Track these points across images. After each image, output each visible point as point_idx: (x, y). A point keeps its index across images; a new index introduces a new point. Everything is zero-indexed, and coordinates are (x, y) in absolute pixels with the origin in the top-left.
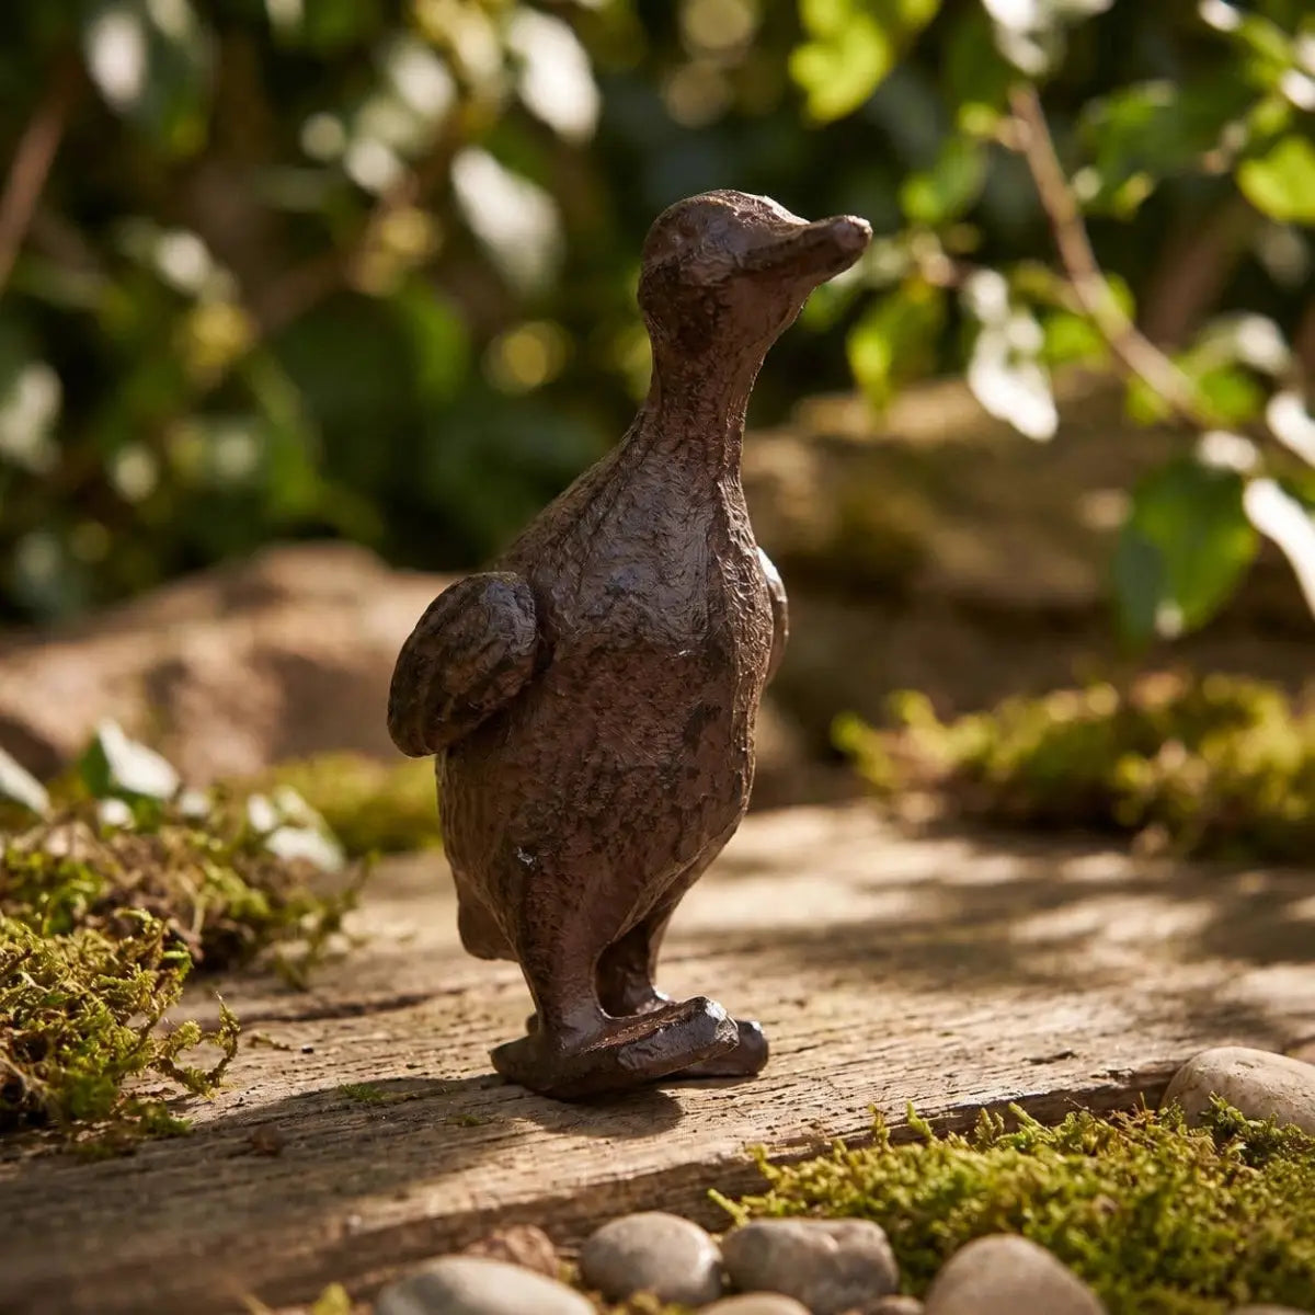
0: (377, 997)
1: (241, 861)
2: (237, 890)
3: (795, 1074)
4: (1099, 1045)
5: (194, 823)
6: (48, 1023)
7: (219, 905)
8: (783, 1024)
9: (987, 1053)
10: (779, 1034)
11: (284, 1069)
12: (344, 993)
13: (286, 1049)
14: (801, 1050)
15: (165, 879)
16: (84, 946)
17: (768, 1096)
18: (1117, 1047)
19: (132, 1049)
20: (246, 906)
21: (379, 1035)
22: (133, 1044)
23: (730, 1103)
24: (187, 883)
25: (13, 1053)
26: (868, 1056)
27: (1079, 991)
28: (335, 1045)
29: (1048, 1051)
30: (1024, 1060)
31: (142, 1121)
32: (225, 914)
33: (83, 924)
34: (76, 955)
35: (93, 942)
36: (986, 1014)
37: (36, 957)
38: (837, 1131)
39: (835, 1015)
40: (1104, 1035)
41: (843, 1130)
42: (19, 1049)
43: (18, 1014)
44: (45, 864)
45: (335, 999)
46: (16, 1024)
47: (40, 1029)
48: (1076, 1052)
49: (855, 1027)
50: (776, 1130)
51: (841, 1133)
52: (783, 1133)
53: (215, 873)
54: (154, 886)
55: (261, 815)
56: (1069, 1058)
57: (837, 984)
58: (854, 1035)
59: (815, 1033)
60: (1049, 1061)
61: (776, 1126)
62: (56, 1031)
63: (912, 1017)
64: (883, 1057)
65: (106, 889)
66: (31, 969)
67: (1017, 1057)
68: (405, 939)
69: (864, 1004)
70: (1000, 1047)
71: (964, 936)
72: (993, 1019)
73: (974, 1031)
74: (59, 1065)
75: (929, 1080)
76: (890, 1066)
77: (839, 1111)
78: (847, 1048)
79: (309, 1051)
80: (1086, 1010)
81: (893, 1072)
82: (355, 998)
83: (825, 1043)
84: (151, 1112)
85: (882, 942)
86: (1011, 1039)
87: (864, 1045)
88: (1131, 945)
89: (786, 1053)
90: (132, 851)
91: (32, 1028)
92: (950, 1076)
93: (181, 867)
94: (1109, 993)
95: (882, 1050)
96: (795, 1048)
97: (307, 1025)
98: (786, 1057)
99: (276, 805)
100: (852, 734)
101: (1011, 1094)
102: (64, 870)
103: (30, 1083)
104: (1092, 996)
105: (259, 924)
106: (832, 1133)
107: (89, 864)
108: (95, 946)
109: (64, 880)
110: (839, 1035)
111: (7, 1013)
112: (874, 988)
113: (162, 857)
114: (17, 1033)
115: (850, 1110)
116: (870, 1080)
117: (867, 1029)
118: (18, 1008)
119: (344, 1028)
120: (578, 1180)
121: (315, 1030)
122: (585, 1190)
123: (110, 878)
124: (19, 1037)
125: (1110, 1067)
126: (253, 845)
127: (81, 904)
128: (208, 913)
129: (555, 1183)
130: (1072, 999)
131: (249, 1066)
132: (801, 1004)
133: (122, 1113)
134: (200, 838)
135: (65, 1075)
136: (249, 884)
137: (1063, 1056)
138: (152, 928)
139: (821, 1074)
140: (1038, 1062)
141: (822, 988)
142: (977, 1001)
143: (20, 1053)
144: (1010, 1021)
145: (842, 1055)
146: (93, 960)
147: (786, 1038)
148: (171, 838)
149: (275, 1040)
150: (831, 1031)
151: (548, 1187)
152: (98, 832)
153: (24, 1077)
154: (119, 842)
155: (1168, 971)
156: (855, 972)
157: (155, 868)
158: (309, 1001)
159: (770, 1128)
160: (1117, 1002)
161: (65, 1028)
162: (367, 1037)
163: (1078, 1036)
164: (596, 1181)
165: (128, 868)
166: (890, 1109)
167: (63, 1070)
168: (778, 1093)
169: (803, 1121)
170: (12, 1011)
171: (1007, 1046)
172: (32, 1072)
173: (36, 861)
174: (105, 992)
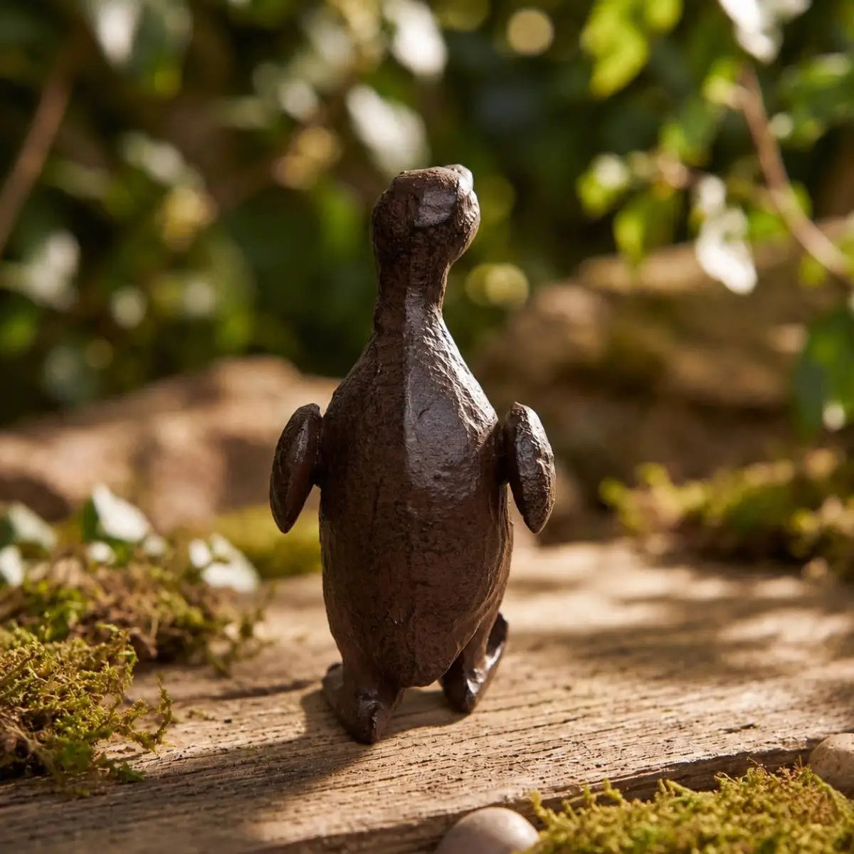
0: (277, 682)
1: (186, 587)
2: (181, 608)
3: (561, 739)
4: (773, 720)
5: (153, 560)
6: (46, 704)
7: (169, 619)
8: (555, 704)
9: (695, 724)
10: (551, 710)
11: (210, 734)
12: (255, 678)
13: (213, 719)
14: (565, 722)
15: (131, 601)
16: (72, 649)
17: (541, 755)
18: (785, 721)
19: (104, 721)
20: (187, 619)
21: (277, 710)
22: (105, 718)
23: (515, 760)
24: (147, 603)
25: (22, 724)
26: (613, 726)
27: (760, 679)
28: (247, 717)
29: (737, 723)
30: (720, 730)
31: (110, 771)
32: (173, 625)
33: (74, 631)
34: (67, 656)
35: (78, 646)
36: (696, 696)
37: (39, 658)
38: (588, 781)
39: (590, 696)
40: (776, 711)
41: (592, 781)
42: (27, 721)
43: (25, 697)
44: (50, 589)
45: (250, 683)
46: (24, 705)
47: (41, 708)
48: (757, 724)
49: (604, 705)
50: (546, 780)
51: (591, 783)
52: (552, 781)
53: (165, 595)
54: (124, 605)
55: (199, 554)
56: (752, 728)
57: (594, 674)
58: (604, 711)
59: (576, 709)
60: (736, 731)
61: (547, 777)
62: (51, 710)
63: (645, 698)
64: (623, 727)
65: (91, 606)
66: (36, 666)
67: (715, 727)
68: (300, 640)
69: (611, 689)
70: (703, 720)
71: (684, 639)
72: (701, 700)
73: (685, 708)
74: (54, 734)
75: (653, 744)
76: (627, 733)
77: (591, 767)
78: (599, 721)
79: (228, 721)
80: (765, 693)
81: (629, 738)
82: (263, 683)
83: (584, 716)
84: (117, 765)
85: (628, 643)
86: (712, 715)
87: (610, 718)
88: (799, 646)
89: (556, 723)
90: (110, 579)
91: (36, 707)
92: (668, 741)
93: (144, 592)
94: (782, 681)
95: (622, 722)
96: (562, 720)
97: (228, 703)
98: (555, 726)
99: (210, 548)
100: (614, 492)
101: (710, 755)
102: (63, 593)
103: (33, 745)
104: (770, 684)
105: (196, 631)
106: (584, 782)
107: (80, 589)
108: (80, 649)
109: (62, 601)
110: (594, 710)
111: (19, 697)
112: (618, 676)
113: (131, 585)
114: (25, 710)
115: (598, 766)
116: (613, 743)
117: (612, 707)
118: (26, 693)
119: (254, 704)
120: (420, 814)
121: (234, 706)
122: (425, 820)
123: (94, 598)
124: (26, 713)
125: (779, 735)
126: (193, 575)
127: (73, 618)
128: (160, 624)
129: (405, 816)
130: (755, 685)
131: (186, 732)
132: (568, 688)
133: (97, 766)
134: (156, 572)
135: (57, 740)
136: (190, 603)
137: (748, 727)
138: (118, 636)
139: (579, 739)
140: (730, 731)
141: (584, 677)
142: (691, 686)
143: (26, 725)
144: (712, 701)
145: (594, 725)
146: (78, 659)
147: (556, 712)
148: (137, 571)
149: (205, 713)
150: (588, 708)
151: (401, 818)
152: (86, 566)
153: (30, 741)
154: (102, 573)
155: (824, 665)
156: (608, 665)
157: (124, 592)
158: (230, 684)
159: (542, 778)
160: (787, 688)
161: (58, 707)
162: (270, 711)
163: (758, 712)
164: (433, 815)
165: (107, 592)
166: (625, 765)
167: (56, 736)
168: (548, 753)
169: (565, 773)
170: (21, 696)
171: (709, 719)
172: (35, 737)
173: (43, 588)
174: (86, 682)
